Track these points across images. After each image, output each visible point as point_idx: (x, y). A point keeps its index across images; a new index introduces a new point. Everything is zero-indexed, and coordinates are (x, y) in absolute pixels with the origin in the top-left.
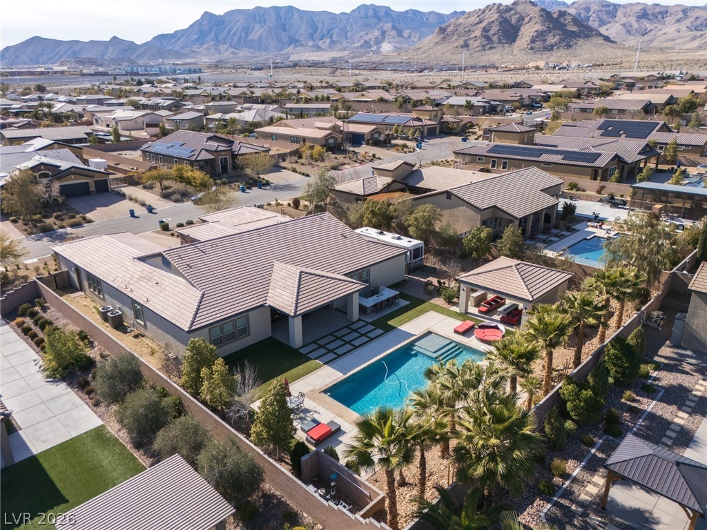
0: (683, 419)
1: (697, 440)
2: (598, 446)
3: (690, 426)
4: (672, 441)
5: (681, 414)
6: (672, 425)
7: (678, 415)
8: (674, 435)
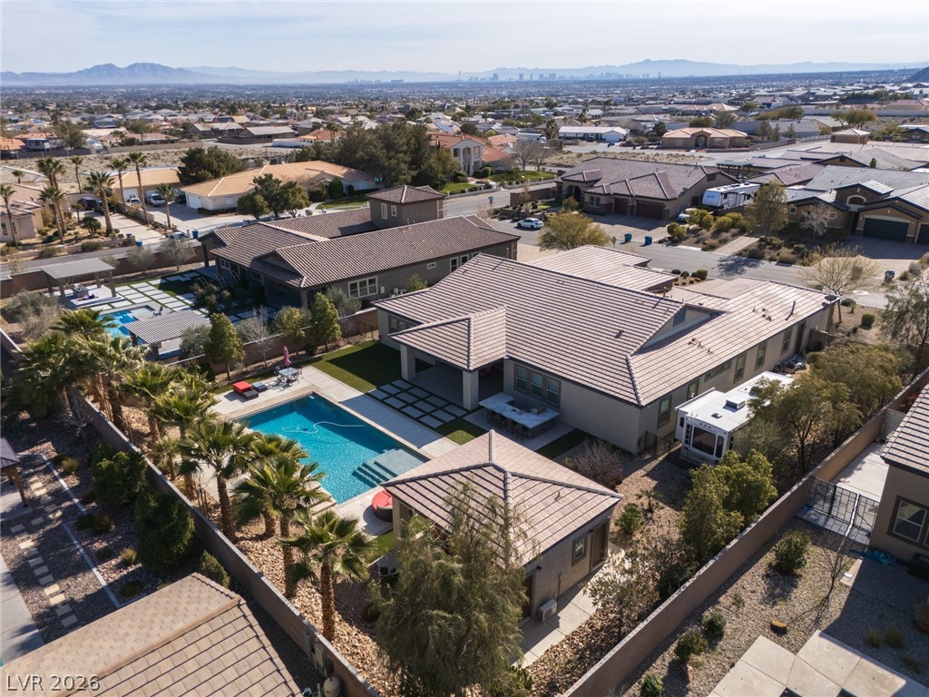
0: (52, 596)
1: (10, 586)
2: (80, 506)
3: (33, 595)
4: (32, 565)
5: (61, 598)
6: (52, 579)
7: (62, 595)
8: (38, 572)
